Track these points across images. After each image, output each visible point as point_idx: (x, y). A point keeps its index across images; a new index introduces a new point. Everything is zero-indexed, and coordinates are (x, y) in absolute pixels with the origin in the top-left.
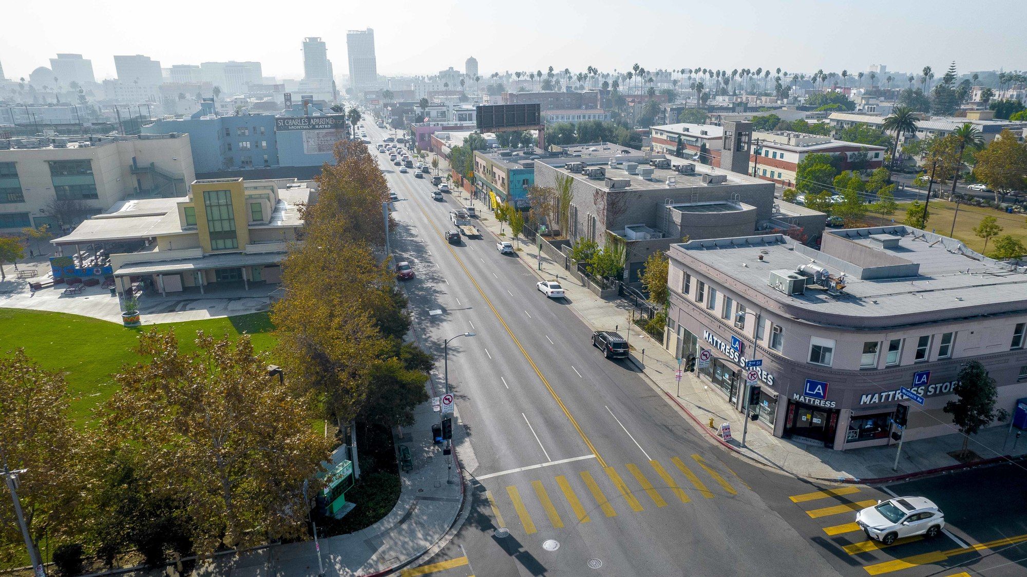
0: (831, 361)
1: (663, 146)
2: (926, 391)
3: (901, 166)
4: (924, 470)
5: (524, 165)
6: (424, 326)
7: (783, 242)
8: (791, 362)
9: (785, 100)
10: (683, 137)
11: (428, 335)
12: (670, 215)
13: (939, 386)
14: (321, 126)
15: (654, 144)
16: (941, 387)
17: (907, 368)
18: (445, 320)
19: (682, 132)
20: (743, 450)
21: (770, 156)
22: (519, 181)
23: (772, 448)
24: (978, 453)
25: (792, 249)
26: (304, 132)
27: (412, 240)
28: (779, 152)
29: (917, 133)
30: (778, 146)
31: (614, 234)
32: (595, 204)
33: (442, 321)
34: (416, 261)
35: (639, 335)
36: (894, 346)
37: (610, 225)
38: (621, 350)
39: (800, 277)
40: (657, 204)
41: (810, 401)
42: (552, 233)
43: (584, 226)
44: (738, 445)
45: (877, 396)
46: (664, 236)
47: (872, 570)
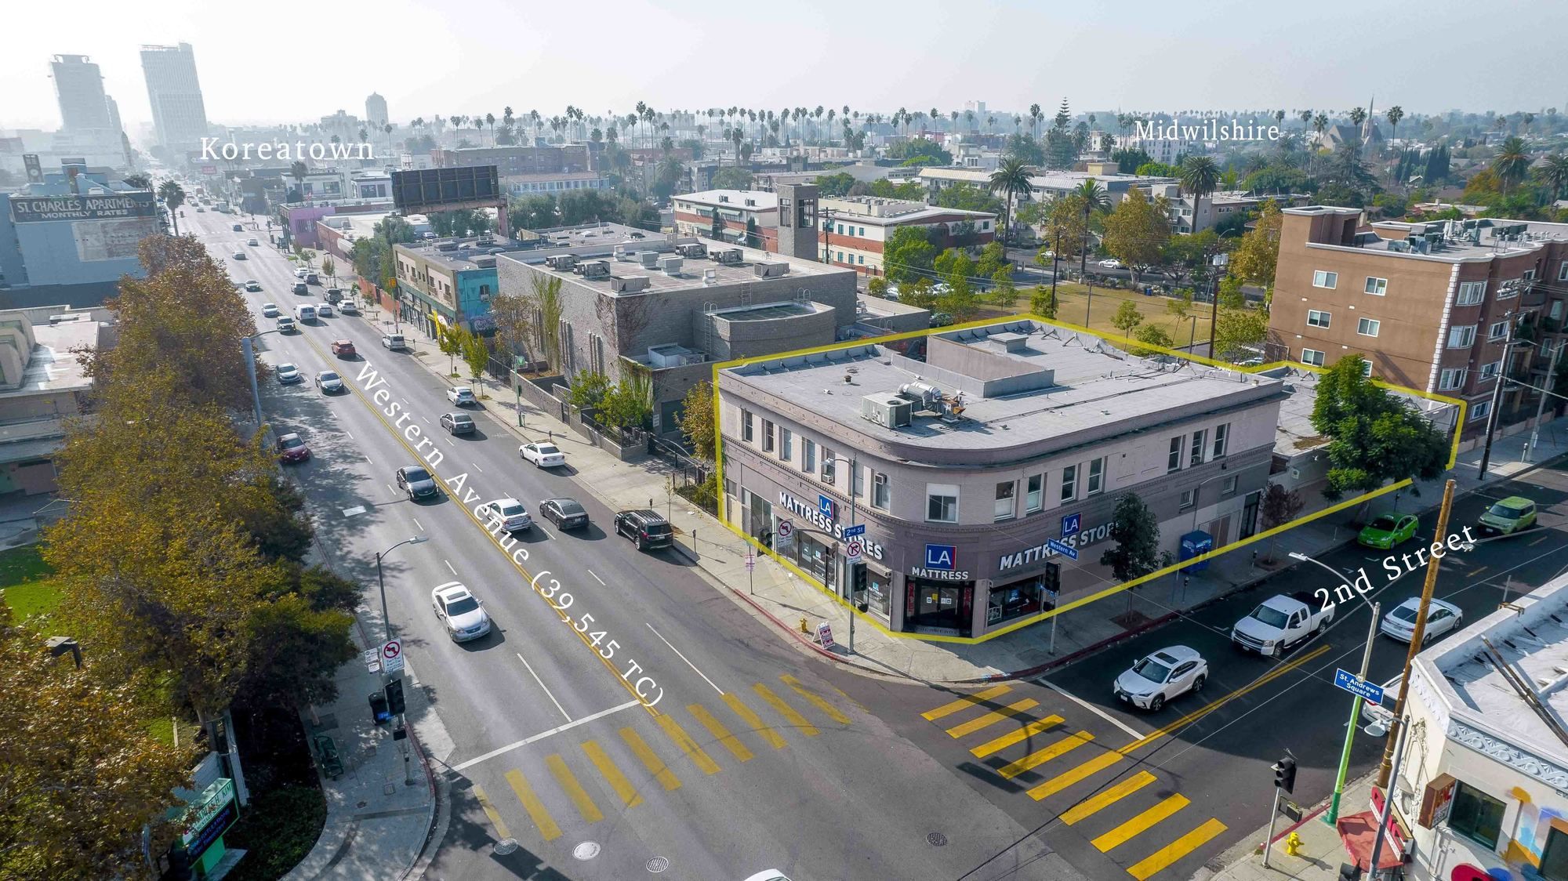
0: (956, 515)
1: (693, 224)
2: (1079, 540)
3: (1015, 239)
4: (1085, 647)
5: (479, 263)
6: (337, 536)
7: (875, 354)
8: (904, 522)
9: (859, 152)
10: (720, 211)
11: (345, 550)
12: (713, 327)
14: (108, 213)
15: (678, 222)
16: (1096, 533)
17: (1054, 513)
18: (373, 522)
19: (717, 202)
20: (851, 658)
21: (846, 233)
22: (473, 290)
23: (891, 649)
24: (1144, 613)
25: (888, 364)
26: (74, 224)
27: (301, 397)
28: (857, 227)
29: (1033, 194)
30: (856, 218)
31: (633, 361)
32: (599, 317)
33: (368, 523)
34: (312, 430)
35: (686, 510)
36: (1034, 486)
37: (625, 348)
38: (661, 536)
39: (904, 402)
40: (692, 312)
41: (934, 574)
42: (536, 368)
43: (585, 352)
44: (845, 652)
45: (1019, 555)
46: (707, 359)
47: (1037, 793)
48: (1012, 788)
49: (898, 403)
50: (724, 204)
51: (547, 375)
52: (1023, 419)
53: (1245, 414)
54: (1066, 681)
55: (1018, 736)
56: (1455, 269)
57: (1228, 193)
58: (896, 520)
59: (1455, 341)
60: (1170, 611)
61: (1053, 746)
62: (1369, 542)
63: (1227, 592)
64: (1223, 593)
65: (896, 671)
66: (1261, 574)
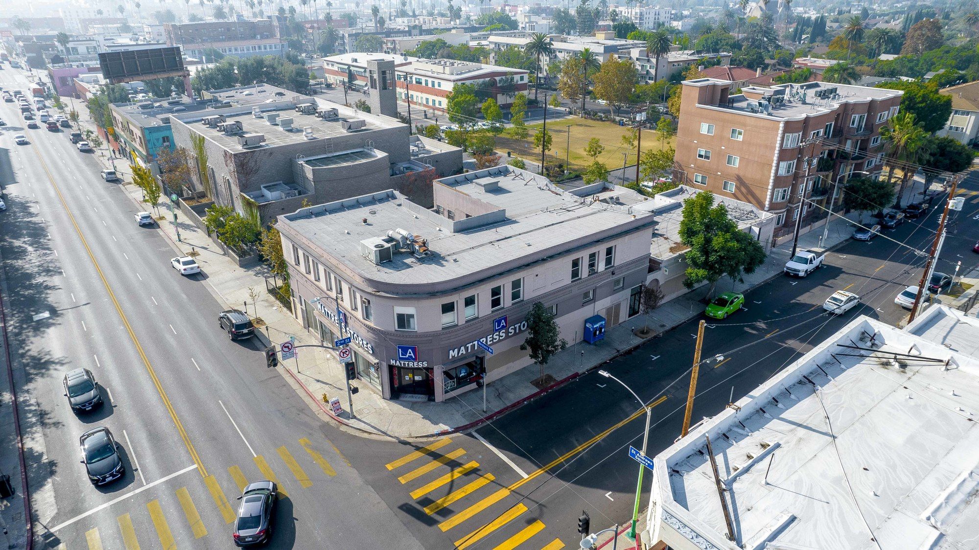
0: (416, 326)
2: (507, 333)
4: (509, 404)
5: (162, 120)
6: (24, 337)
7: (394, 197)
8: (382, 331)
10: (352, 68)
11: (27, 348)
12: (303, 171)
13: (517, 326)
16: (520, 326)
17: (486, 318)
18: (53, 324)
19: (350, 63)
20: (352, 422)
21: (430, 85)
22: (158, 140)
23: (379, 412)
24: (554, 376)
25: (400, 205)
27: (30, 222)
28: (436, 81)
30: (435, 75)
31: (248, 197)
32: (227, 166)
33: (48, 326)
34: (30, 249)
35: (272, 306)
36: (470, 302)
37: (244, 188)
38: (245, 331)
39: (387, 245)
40: (291, 159)
41: (404, 364)
42: (196, 197)
43: (222, 188)
44: (348, 418)
45: (463, 348)
46: (300, 193)
47: (445, 526)
48: (430, 522)
49: (382, 246)
50: (354, 64)
51: (204, 201)
52: (472, 251)
53: (627, 238)
54: (488, 434)
55: (446, 479)
56: (782, 125)
57: (680, 52)
58: (377, 329)
59: (782, 172)
60: (570, 374)
61: (466, 487)
62: (711, 314)
63: (612, 356)
64: (609, 358)
65: (378, 430)
66: (637, 341)
